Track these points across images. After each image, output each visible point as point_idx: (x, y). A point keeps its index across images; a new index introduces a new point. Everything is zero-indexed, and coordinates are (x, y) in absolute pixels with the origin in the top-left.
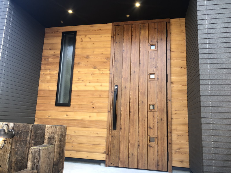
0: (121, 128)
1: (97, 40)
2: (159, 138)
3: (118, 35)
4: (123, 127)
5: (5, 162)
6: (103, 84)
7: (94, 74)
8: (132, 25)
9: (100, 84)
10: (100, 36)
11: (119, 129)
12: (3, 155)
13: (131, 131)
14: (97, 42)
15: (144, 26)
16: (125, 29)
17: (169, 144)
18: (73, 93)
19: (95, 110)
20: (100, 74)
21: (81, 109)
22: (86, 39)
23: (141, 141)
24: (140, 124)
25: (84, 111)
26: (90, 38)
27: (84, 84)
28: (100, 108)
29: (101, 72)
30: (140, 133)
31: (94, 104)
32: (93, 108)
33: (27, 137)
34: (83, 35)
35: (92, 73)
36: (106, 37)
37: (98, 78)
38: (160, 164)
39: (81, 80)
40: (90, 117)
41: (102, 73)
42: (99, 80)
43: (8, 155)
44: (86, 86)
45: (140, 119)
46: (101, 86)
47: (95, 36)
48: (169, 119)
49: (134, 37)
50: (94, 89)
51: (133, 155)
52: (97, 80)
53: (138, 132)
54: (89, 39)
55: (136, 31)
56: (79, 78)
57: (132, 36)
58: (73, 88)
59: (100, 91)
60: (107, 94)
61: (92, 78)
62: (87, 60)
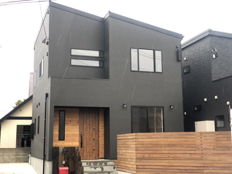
0: (84, 147)
1: (74, 115)
2: (96, 149)
3: (82, 113)
13: (87, 148)
17: (99, 151)
18: (65, 135)
19: (74, 141)
22: (69, 114)
23: (90, 151)
24: (90, 145)
25: (70, 142)
26: (71, 114)
28: (76, 140)
30: (90, 148)
31: (74, 139)
33: (69, 150)
34: (68, 112)
35: (72, 127)
38: (96, 157)
40: (72, 144)
42: (75, 130)
46: (76, 132)
47: (73, 113)
48: (99, 143)
51: (88, 155)
56: (67, 130)
58: (65, 133)
59: (76, 134)
60: (78, 135)
61: (72, 129)
62: (70, 122)
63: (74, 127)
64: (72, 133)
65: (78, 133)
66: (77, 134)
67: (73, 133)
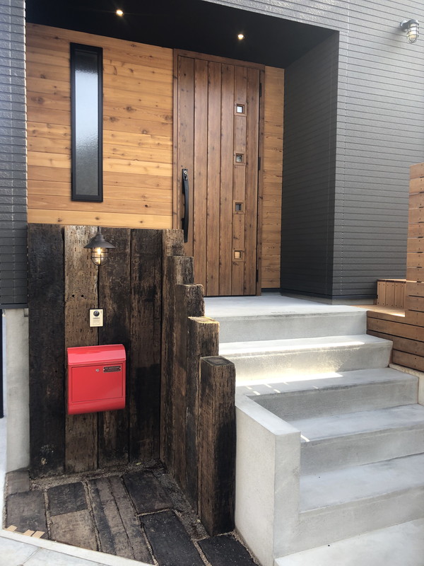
0: (194, 240)
1: (145, 78)
2: (247, 252)
3: (185, 75)
4: (197, 238)
5: (91, 288)
6: (162, 165)
7: (143, 144)
8: (209, 62)
9: (156, 164)
10: (151, 69)
11: (192, 240)
12: (86, 277)
13: (209, 243)
14: (146, 80)
15: (227, 69)
16: (197, 67)
17: (259, 259)
18: (105, 178)
19: (149, 210)
20: (154, 144)
21: (123, 208)
22: (124, 70)
23: (222, 257)
24: (222, 232)
25: (129, 211)
26: (132, 71)
27: (126, 162)
28: (157, 206)
29: (157, 142)
30: (222, 247)
31: (149, 200)
32: (146, 206)
33: (125, 249)
34: (116, 60)
35: (139, 141)
36: (162, 74)
37: (151, 153)
38: (247, 287)
39: (118, 153)
40: (141, 222)
41: (159, 144)
42: (153, 157)
43: (96, 277)
44: (130, 165)
45: (222, 226)
46: (158, 167)
47: (140, 67)
48: (260, 225)
49: (211, 86)
50: (144, 172)
51: (212, 277)
52: (149, 156)
53: (220, 244)
54: (129, 72)
55: (214, 76)
56: (114, 150)
57: (209, 82)
58: (106, 168)
59: (157, 177)
60: (169, 183)
61: (139, 151)
62: (127, 114)
63: (148, 139)
64: (137, 168)
65: (166, 171)
66: (165, 178)
67: (145, 168)
